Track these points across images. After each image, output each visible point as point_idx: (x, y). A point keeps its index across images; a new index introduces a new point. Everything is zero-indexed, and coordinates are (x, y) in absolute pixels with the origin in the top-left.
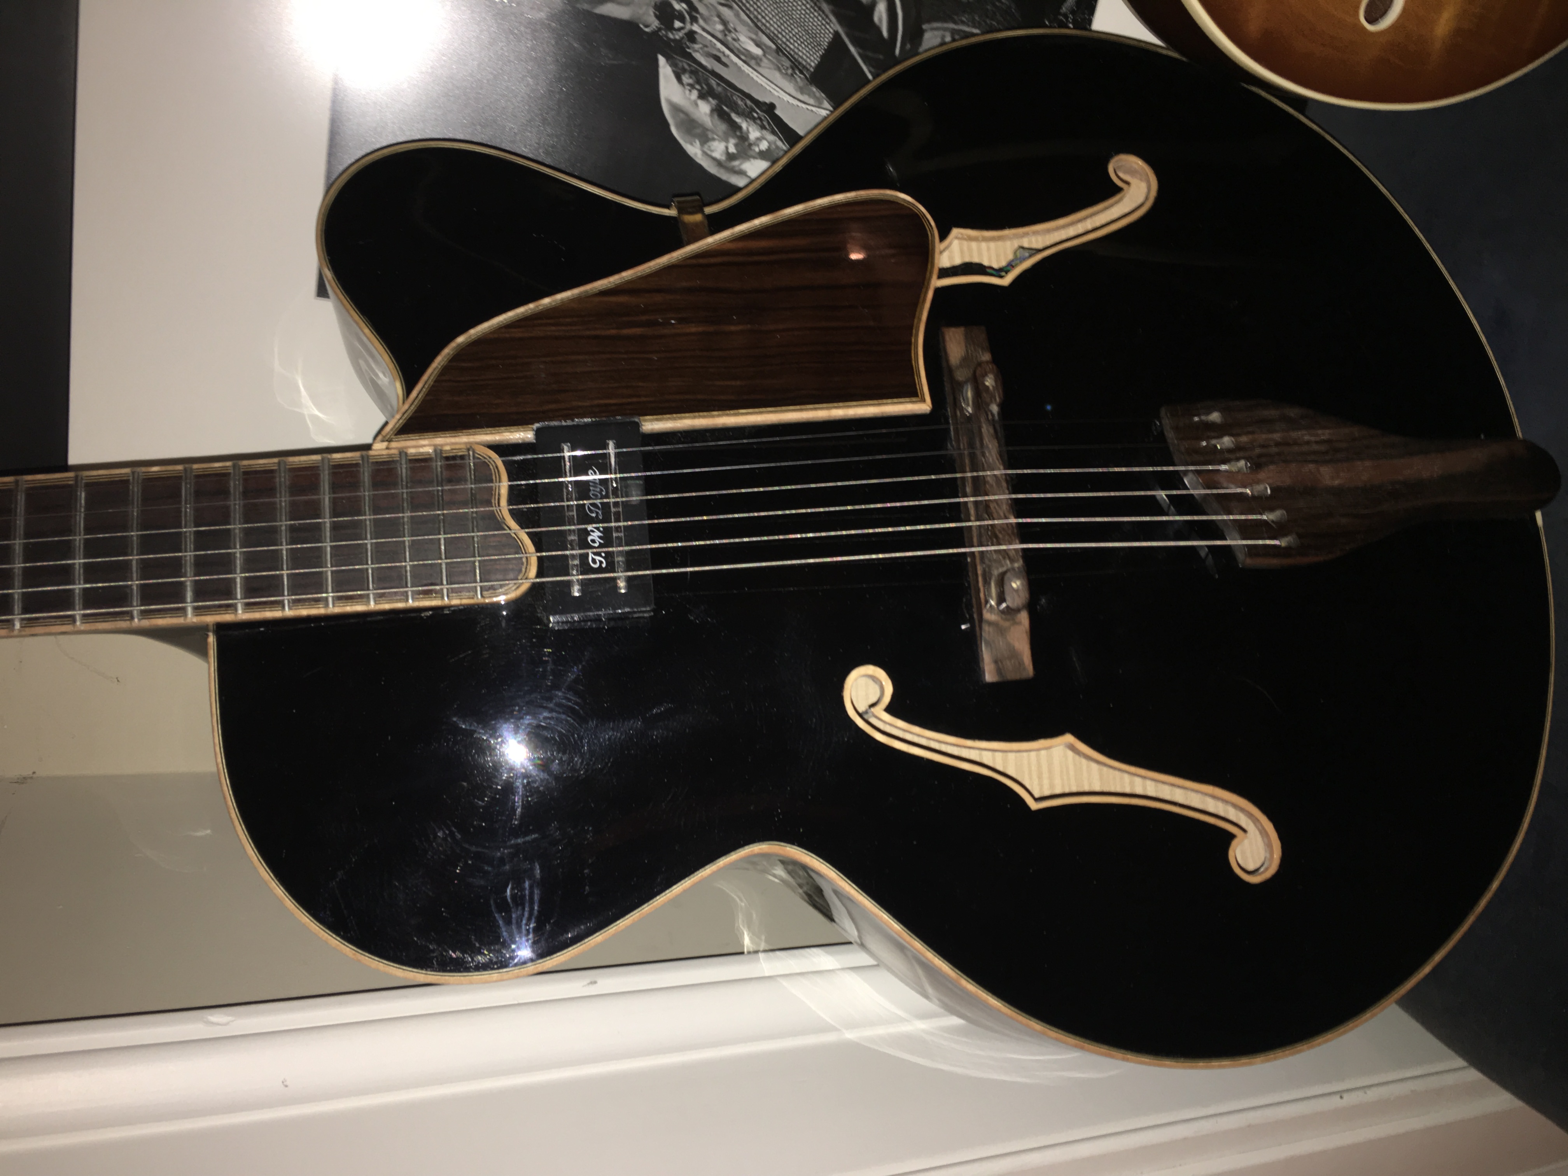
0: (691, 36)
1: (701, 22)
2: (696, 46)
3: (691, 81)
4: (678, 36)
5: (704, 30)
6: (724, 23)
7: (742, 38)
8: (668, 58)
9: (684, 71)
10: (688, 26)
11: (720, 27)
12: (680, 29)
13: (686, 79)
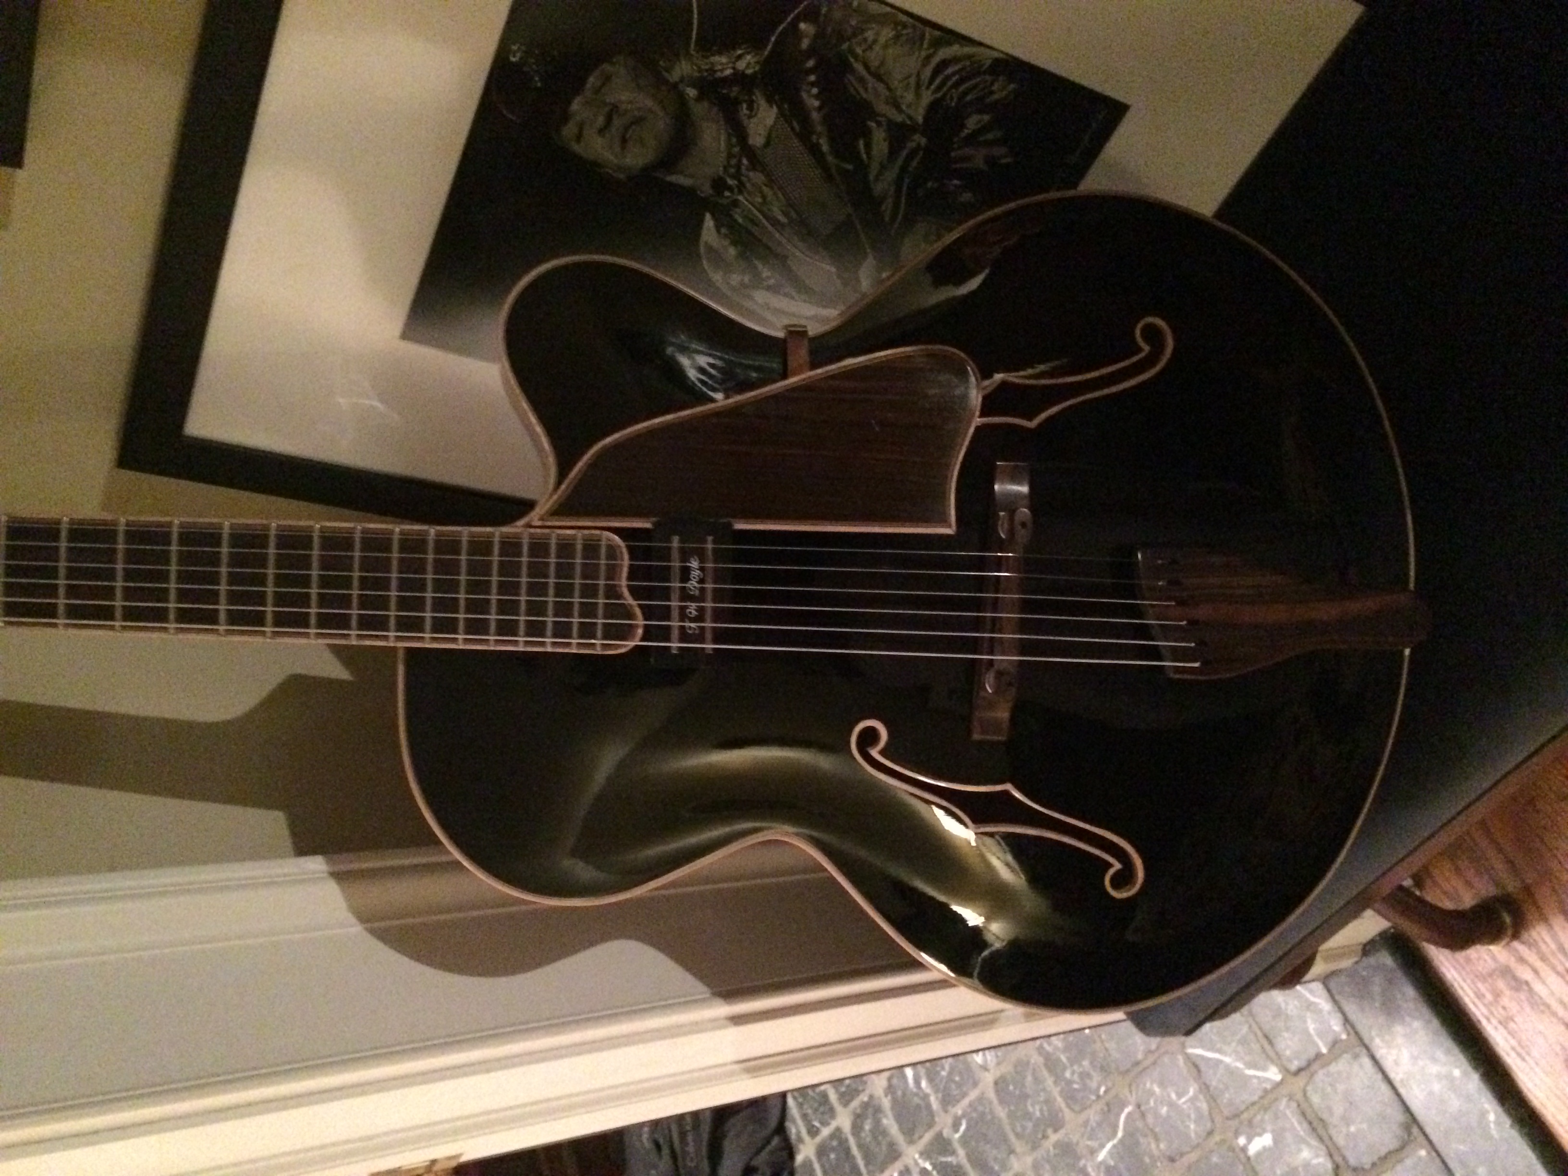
0: (735, 203)
1: (746, 195)
2: (738, 210)
3: (727, 232)
4: (725, 202)
5: (747, 200)
6: (764, 197)
7: (775, 209)
8: (713, 215)
9: (723, 225)
10: (735, 197)
11: (760, 200)
12: (728, 197)
13: (723, 230)
